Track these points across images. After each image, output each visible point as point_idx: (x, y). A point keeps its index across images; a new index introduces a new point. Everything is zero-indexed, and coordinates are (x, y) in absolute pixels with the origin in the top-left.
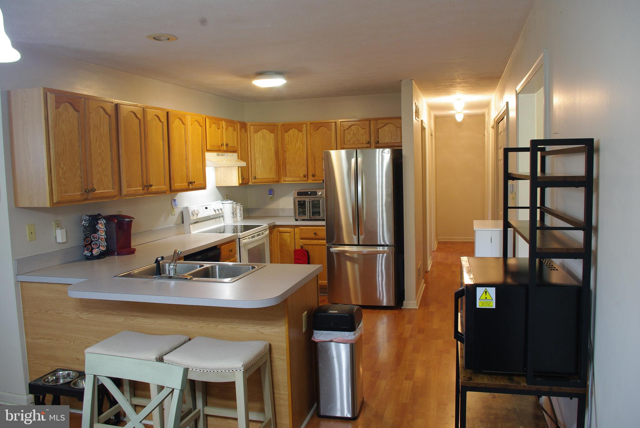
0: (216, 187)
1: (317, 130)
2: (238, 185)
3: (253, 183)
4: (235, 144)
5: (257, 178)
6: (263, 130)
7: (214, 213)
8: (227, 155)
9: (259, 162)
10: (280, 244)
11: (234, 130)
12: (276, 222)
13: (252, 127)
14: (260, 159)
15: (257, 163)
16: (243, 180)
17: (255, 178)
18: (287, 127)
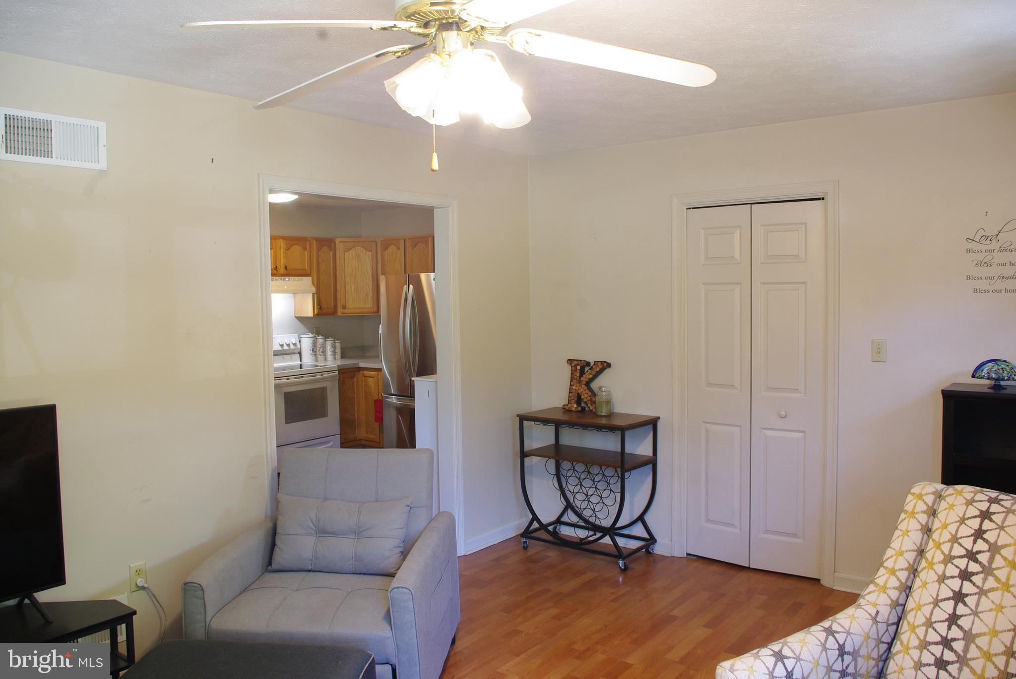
0: (296, 317)
1: (415, 246)
2: (312, 316)
3: (342, 313)
4: (306, 266)
5: (347, 308)
6: (356, 247)
7: (280, 348)
8: (289, 280)
9: (351, 288)
10: (365, 392)
11: (305, 249)
12: (360, 364)
13: (342, 244)
14: (352, 284)
15: (348, 288)
16: (320, 308)
17: (344, 308)
18: (386, 244)
